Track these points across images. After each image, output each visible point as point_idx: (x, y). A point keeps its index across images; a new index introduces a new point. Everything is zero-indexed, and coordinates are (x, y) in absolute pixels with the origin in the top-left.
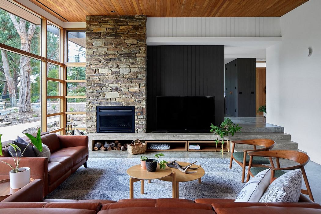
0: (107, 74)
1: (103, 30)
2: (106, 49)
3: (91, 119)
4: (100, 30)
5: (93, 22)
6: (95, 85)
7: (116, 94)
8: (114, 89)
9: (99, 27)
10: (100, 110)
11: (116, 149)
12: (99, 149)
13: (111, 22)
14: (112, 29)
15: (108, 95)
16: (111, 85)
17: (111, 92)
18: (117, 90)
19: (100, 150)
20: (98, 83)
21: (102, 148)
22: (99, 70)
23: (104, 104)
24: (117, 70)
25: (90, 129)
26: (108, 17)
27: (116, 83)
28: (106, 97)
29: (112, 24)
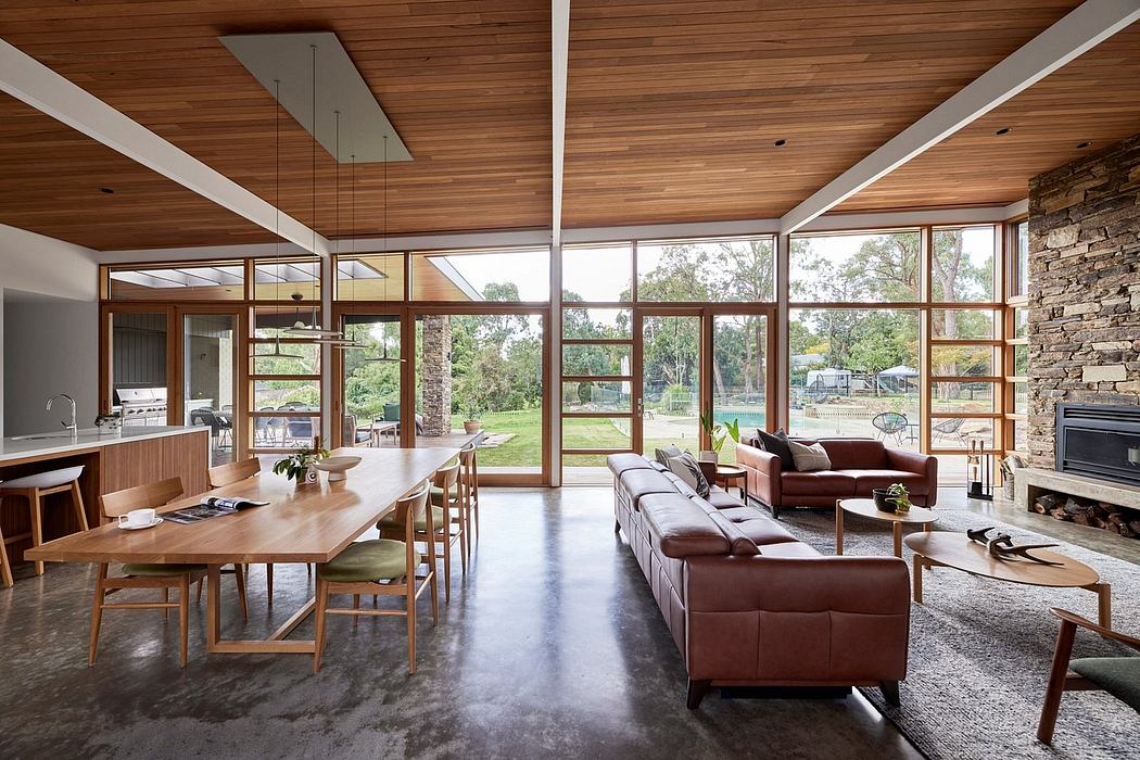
0: (1085, 317)
1: (1078, 197)
2: (1083, 249)
3: (1041, 434)
4: (1067, 201)
5: (1047, 187)
6: (1052, 348)
7: (1116, 372)
8: (1110, 357)
9: (1062, 196)
10: (1065, 413)
11: (1104, 528)
12: (1048, 513)
13: (1099, 170)
14: (1103, 188)
15: (1092, 374)
16: (1097, 346)
17: (1100, 364)
18: (1120, 359)
19: (1050, 514)
20: (1059, 344)
21: (1057, 512)
22: (1063, 308)
23: (1077, 398)
24: (1121, 300)
25: (1039, 459)
26: (1090, 160)
27: (1117, 339)
28: (1085, 380)
29: (1101, 173)
